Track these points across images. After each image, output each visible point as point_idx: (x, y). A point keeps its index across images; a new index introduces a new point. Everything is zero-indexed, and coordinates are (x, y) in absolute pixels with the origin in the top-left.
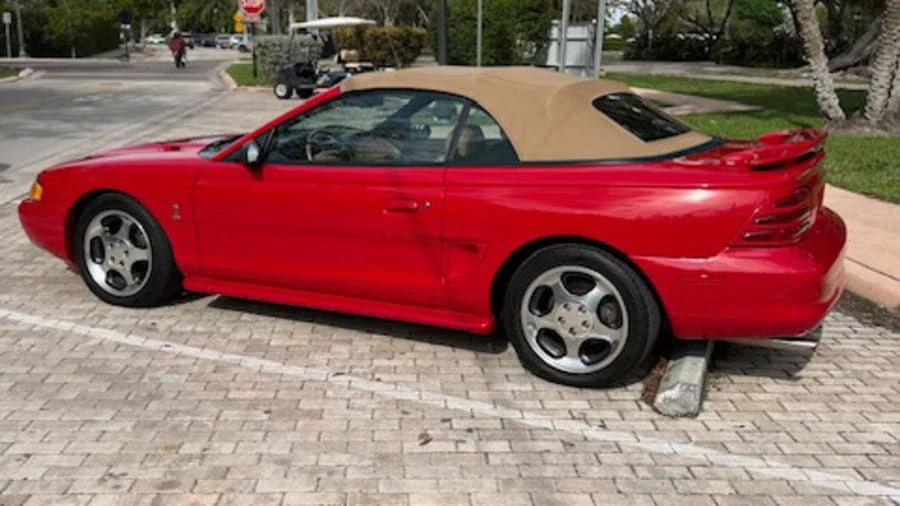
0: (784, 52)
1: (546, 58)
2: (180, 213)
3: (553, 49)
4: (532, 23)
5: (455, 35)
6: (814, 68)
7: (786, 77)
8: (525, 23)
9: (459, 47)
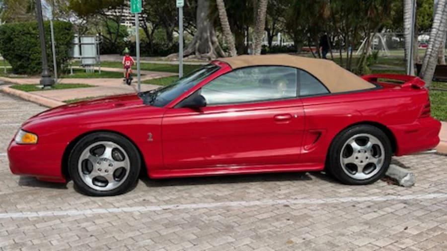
0: (152, 49)
1: (73, 53)
2: (152, 138)
3: (76, 48)
4: (67, 36)
5: (19, 42)
6: (232, 55)
7: (158, 60)
8: (64, 35)
9: (22, 49)
